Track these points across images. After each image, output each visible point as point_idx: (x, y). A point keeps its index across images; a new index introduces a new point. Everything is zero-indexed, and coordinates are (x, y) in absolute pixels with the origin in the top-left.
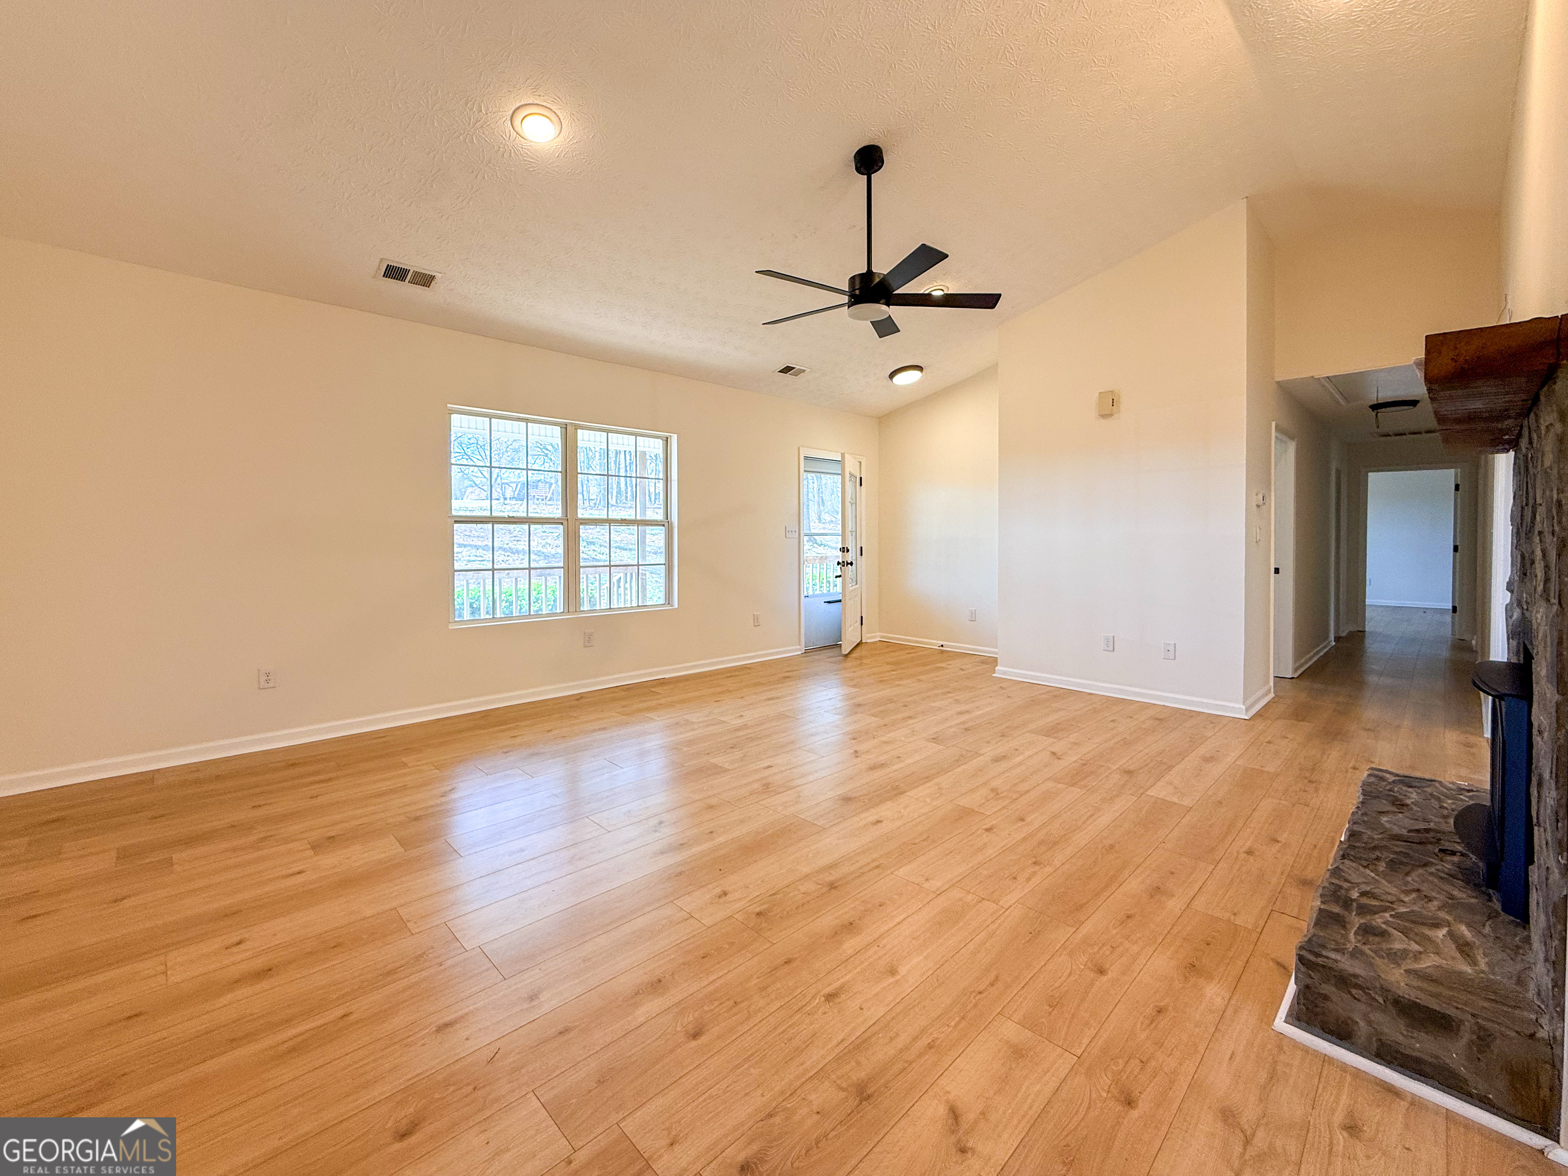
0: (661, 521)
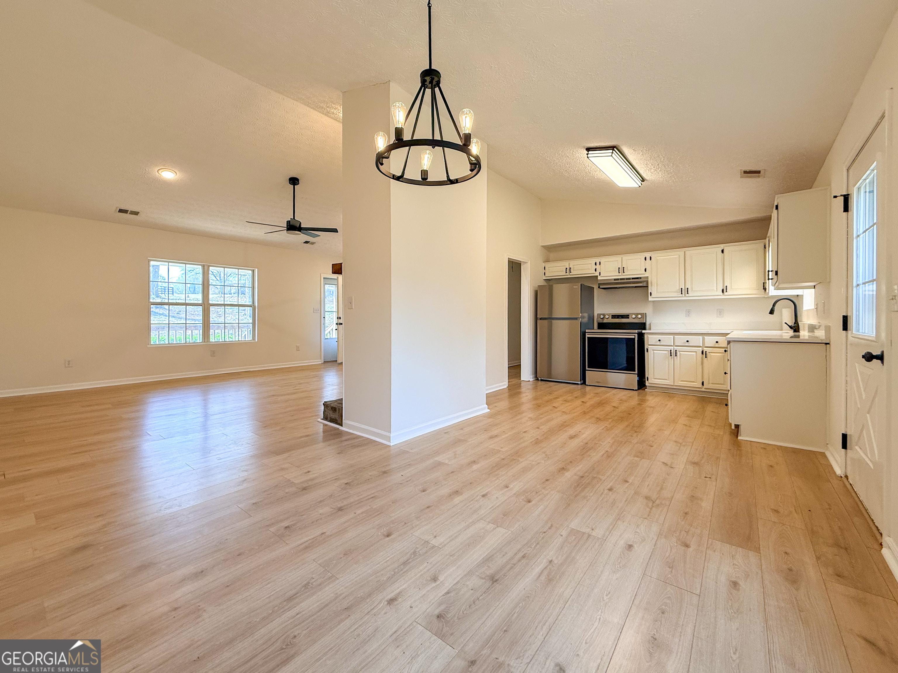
0: (250, 305)
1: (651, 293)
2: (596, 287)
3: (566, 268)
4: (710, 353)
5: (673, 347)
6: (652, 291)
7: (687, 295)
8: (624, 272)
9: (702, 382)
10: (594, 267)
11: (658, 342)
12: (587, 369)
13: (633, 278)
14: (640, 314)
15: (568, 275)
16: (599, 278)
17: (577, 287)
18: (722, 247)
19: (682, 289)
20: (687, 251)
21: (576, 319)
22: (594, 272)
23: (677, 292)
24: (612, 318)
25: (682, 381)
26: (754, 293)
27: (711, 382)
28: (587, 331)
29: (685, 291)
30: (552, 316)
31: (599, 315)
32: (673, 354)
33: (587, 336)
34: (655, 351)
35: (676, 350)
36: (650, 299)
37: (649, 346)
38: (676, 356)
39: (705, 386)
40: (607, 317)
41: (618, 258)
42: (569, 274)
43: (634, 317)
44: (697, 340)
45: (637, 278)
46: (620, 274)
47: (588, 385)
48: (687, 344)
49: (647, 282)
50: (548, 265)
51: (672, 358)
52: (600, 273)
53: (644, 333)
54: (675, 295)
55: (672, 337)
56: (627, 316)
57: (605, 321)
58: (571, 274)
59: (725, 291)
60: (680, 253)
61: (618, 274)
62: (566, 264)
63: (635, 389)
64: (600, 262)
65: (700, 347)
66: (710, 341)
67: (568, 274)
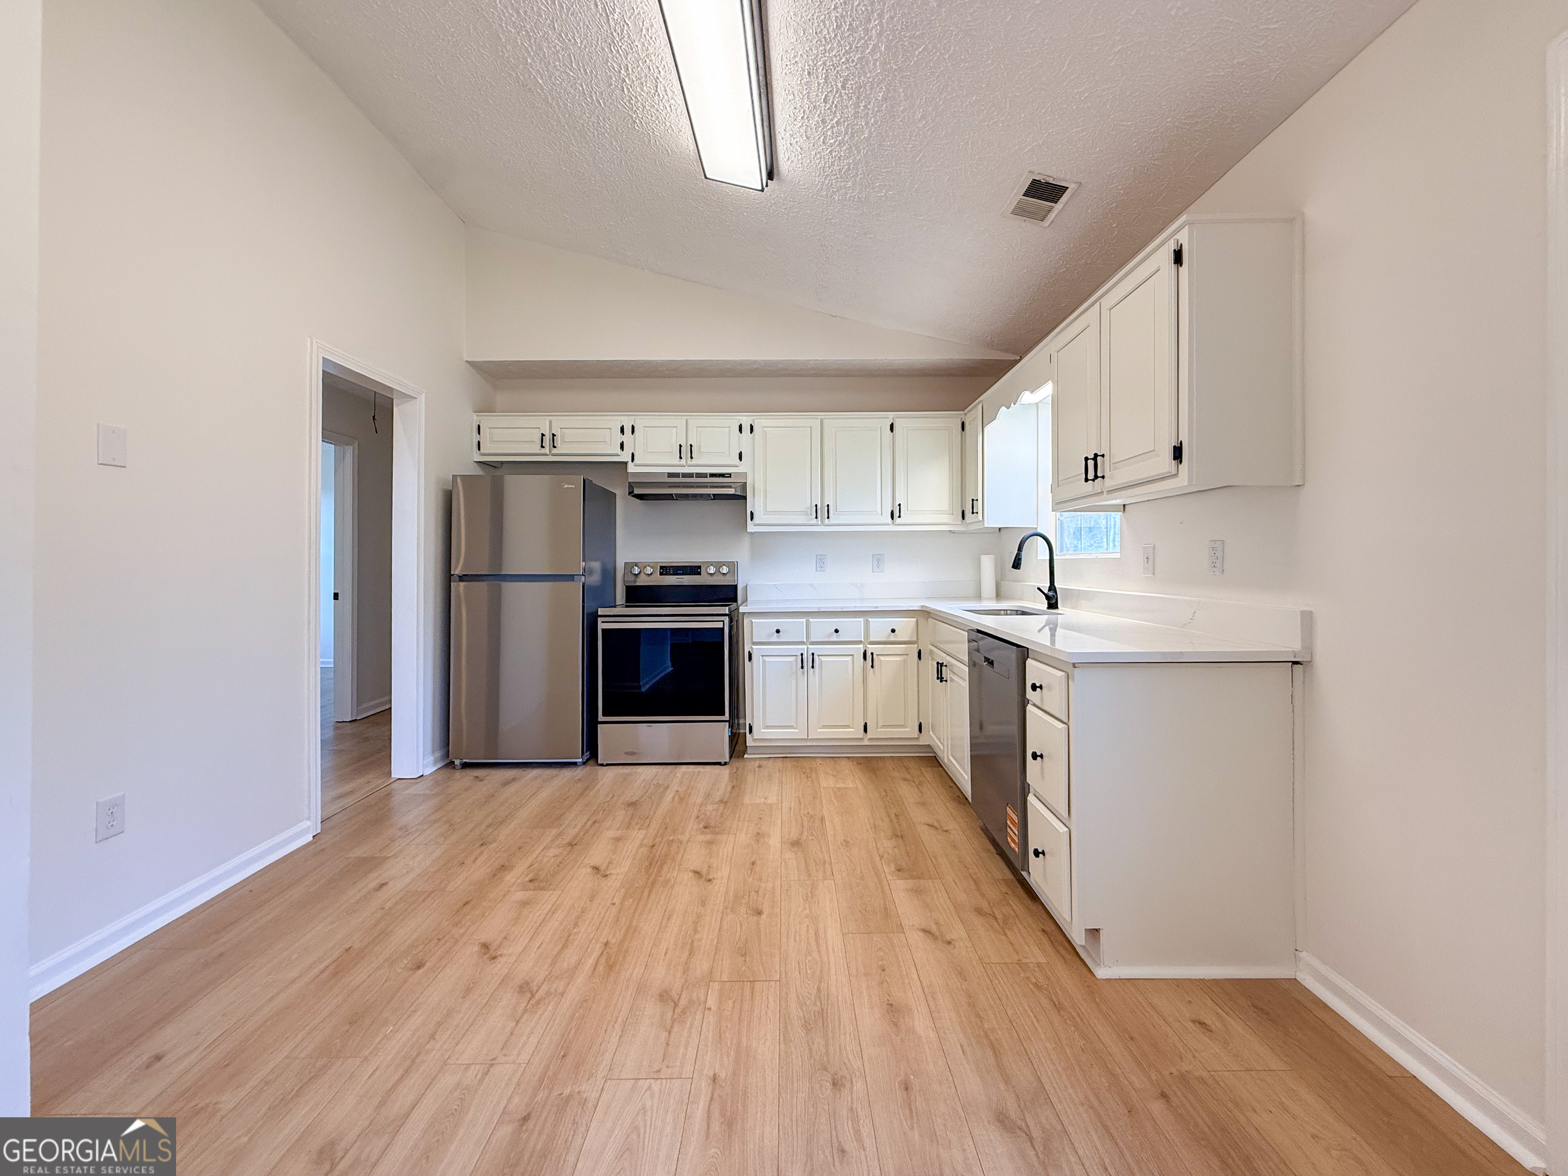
1: (752, 514)
2: (620, 493)
3: (543, 435)
4: (880, 657)
5: (805, 647)
6: (754, 508)
7: (827, 521)
8: (692, 458)
9: (863, 724)
10: (619, 438)
11: (773, 634)
12: (601, 718)
13: (712, 475)
14: (724, 564)
15: (546, 455)
16: (631, 468)
17: (573, 485)
18: (891, 417)
19: (816, 506)
20: (825, 418)
21: (571, 577)
22: (619, 451)
23: (805, 513)
24: (661, 574)
25: (824, 727)
26: (945, 521)
27: (880, 725)
28: (601, 611)
29: (822, 512)
30: (500, 569)
31: (629, 566)
32: (807, 663)
33: (601, 626)
34: (767, 659)
35: (813, 654)
36: (751, 528)
37: (753, 647)
38: (813, 667)
39: (870, 734)
40: (649, 570)
41: (677, 421)
42: (550, 452)
43: (712, 572)
44: (852, 628)
45: (722, 475)
46: (683, 461)
47: (602, 765)
48: (835, 638)
49: (744, 486)
50: (487, 422)
51: (803, 673)
52: (633, 455)
53: (744, 613)
54: (802, 521)
55: (804, 620)
56: (695, 570)
57: (642, 581)
58: (555, 451)
59: (896, 514)
60: (812, 421)
61: (677, 461)
62: (543, 423)
63: (723, 761)
64: (633, 427)
65: (860, 642)
66: (879, 627)
67: (547, 450)
